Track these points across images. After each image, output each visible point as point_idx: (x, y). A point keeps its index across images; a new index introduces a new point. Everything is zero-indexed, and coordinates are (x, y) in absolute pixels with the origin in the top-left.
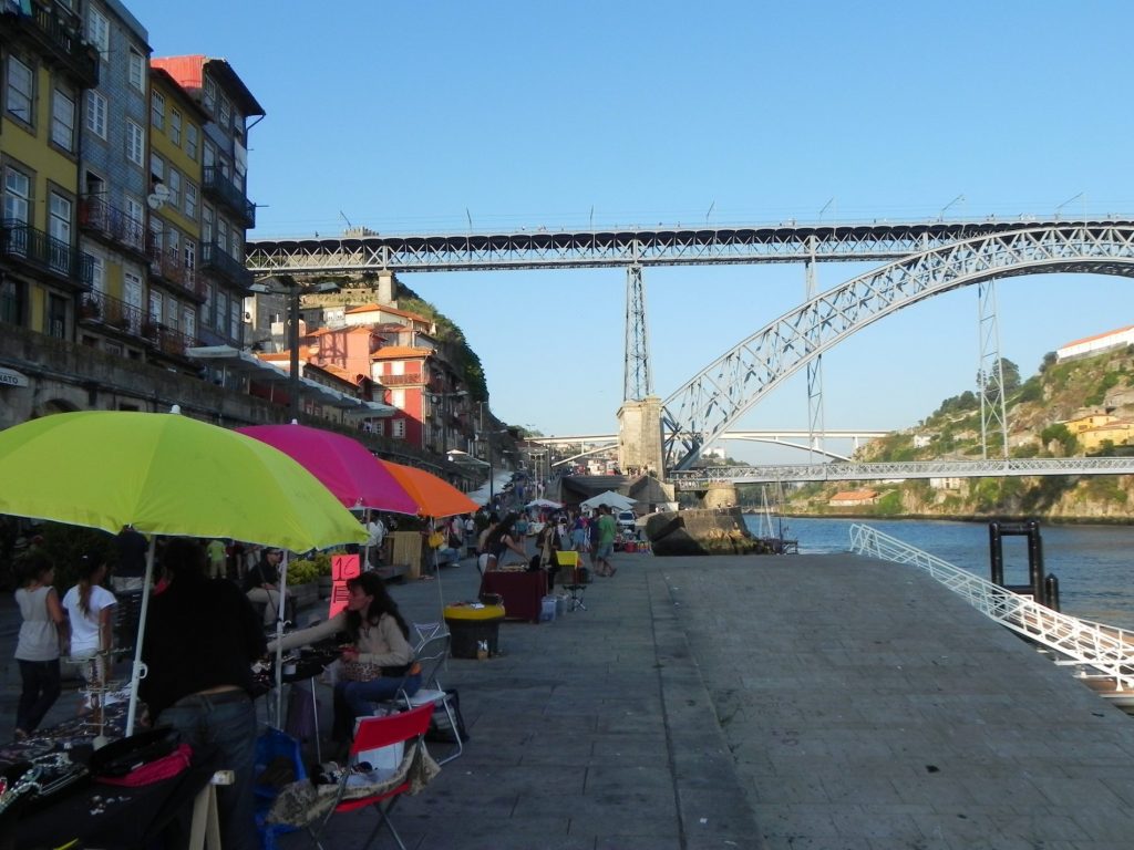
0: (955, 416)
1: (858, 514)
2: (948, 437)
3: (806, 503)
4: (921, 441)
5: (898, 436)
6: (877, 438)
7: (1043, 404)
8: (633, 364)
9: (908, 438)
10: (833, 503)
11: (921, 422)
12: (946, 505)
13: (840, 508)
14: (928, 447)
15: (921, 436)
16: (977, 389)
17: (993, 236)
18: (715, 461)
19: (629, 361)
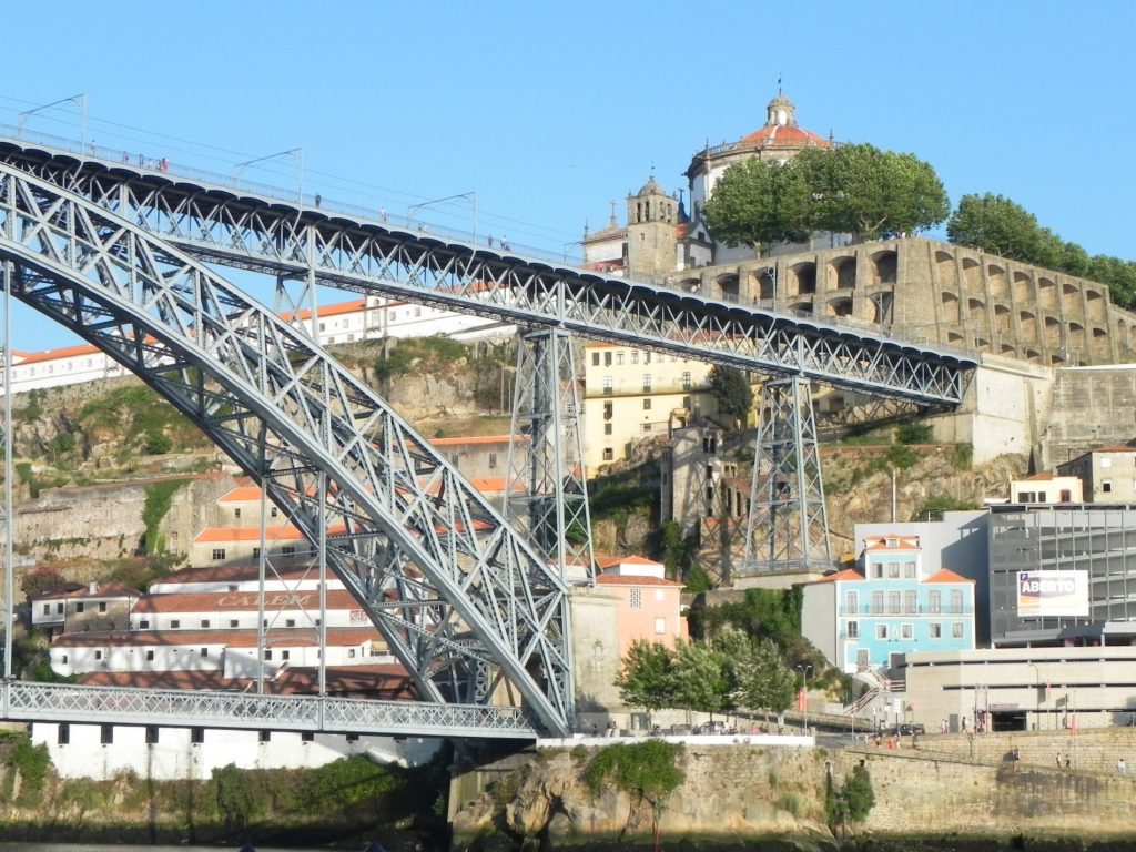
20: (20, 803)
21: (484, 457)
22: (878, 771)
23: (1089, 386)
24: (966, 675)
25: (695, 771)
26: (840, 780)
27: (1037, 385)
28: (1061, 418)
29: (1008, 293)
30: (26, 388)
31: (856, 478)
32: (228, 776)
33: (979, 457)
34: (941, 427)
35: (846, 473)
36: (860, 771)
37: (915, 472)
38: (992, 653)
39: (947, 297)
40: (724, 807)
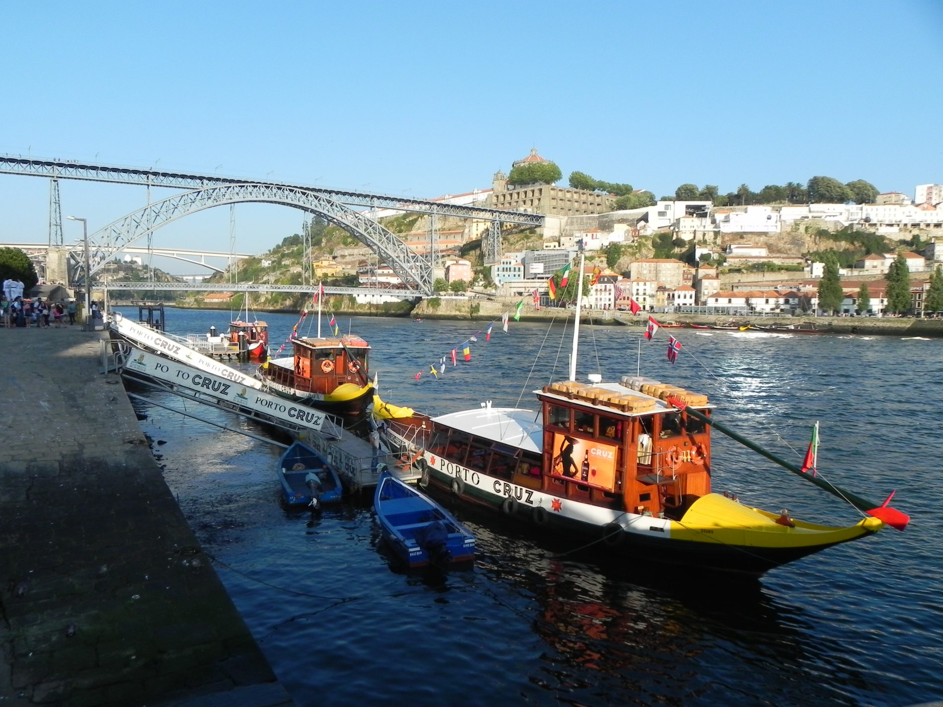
0: (288, 249)
1: (221, 307)
2: (279, 263)
3: (193, 300)
4: (266, 264)
5: (254, 258)
6: (242, 259)
7: (321, 249)
8: (53, 227)
9: (260, 261)
10: (207, 300)
11: (270, 251)
12: (265, 303)
13: (211, 303)
14: (269, 268)
15: (266, 260)
16: (301, 233)
17: (235, 185)
18: (134, 266)
19: (52, 227)
20: (351, 308)
21: (453, 236)
22: (482, 304)
23: (575, 220)
24: (513, 285)
25: (443, 303)
26: (474, 305)
27: (562, 221)
28: (568, 228)
29: (572, 196)
30: (380, 217)
31: (517, 242)
32: (386, 303)
33: (544, 237)
34: (538, 230)
35: (515, 241)
36: (479, 304)
37: (530, 240)
38: (526, 280)
39: (553, 199)
40: (447, 310)
